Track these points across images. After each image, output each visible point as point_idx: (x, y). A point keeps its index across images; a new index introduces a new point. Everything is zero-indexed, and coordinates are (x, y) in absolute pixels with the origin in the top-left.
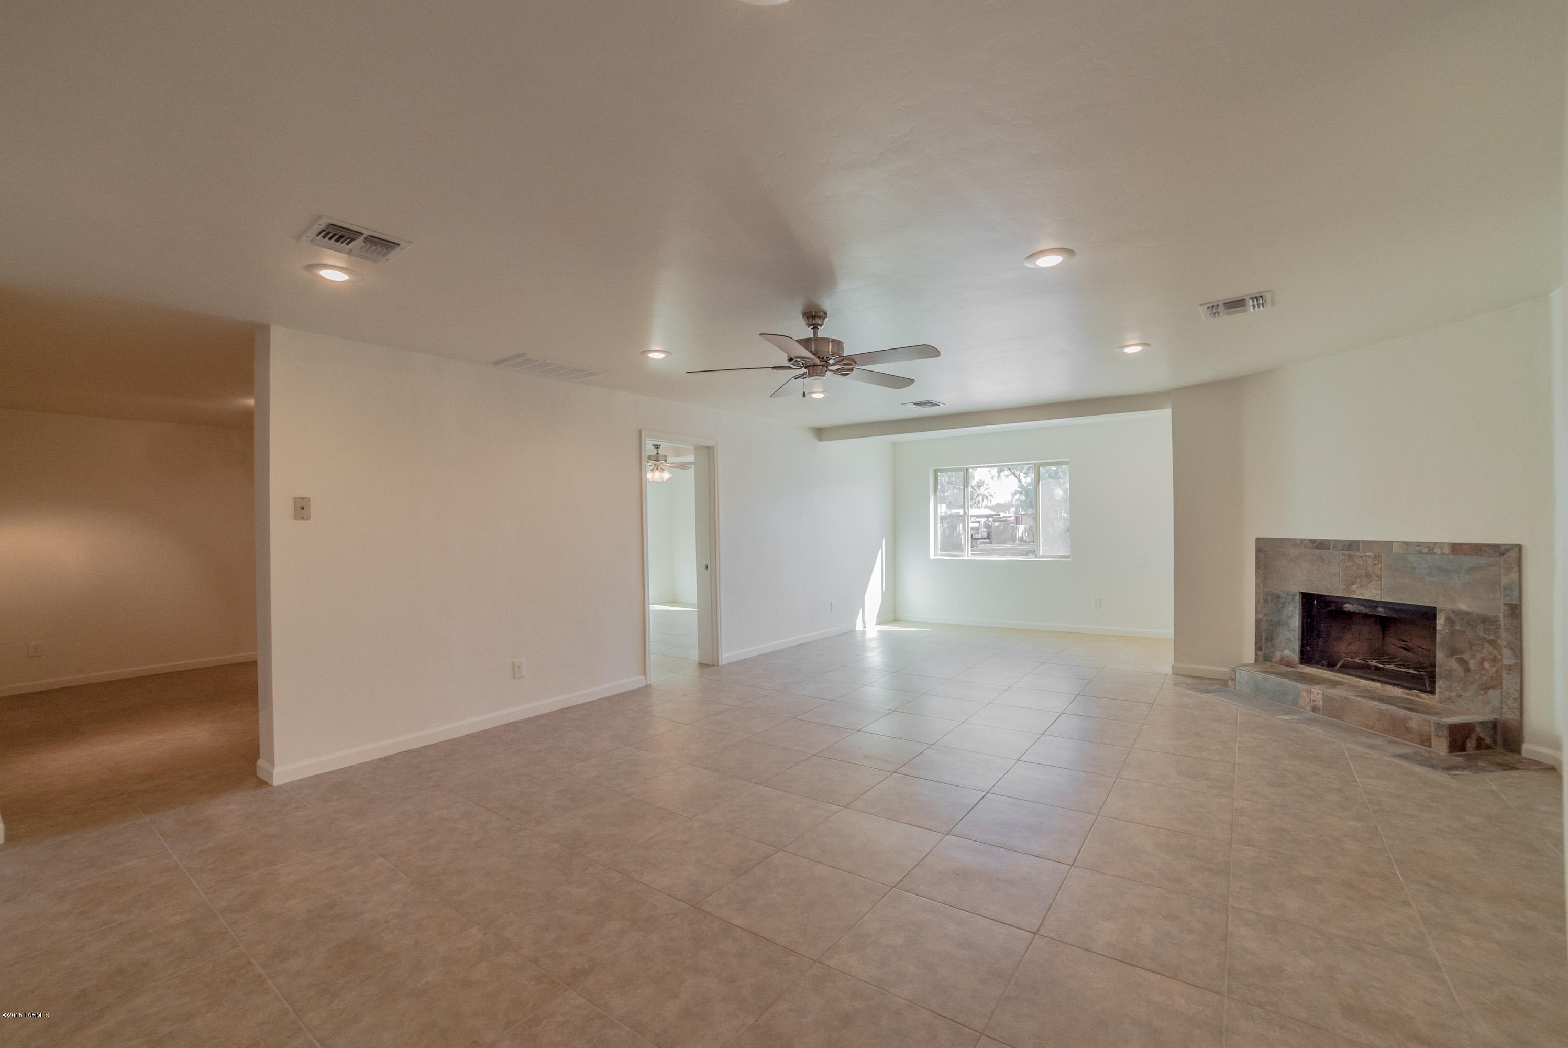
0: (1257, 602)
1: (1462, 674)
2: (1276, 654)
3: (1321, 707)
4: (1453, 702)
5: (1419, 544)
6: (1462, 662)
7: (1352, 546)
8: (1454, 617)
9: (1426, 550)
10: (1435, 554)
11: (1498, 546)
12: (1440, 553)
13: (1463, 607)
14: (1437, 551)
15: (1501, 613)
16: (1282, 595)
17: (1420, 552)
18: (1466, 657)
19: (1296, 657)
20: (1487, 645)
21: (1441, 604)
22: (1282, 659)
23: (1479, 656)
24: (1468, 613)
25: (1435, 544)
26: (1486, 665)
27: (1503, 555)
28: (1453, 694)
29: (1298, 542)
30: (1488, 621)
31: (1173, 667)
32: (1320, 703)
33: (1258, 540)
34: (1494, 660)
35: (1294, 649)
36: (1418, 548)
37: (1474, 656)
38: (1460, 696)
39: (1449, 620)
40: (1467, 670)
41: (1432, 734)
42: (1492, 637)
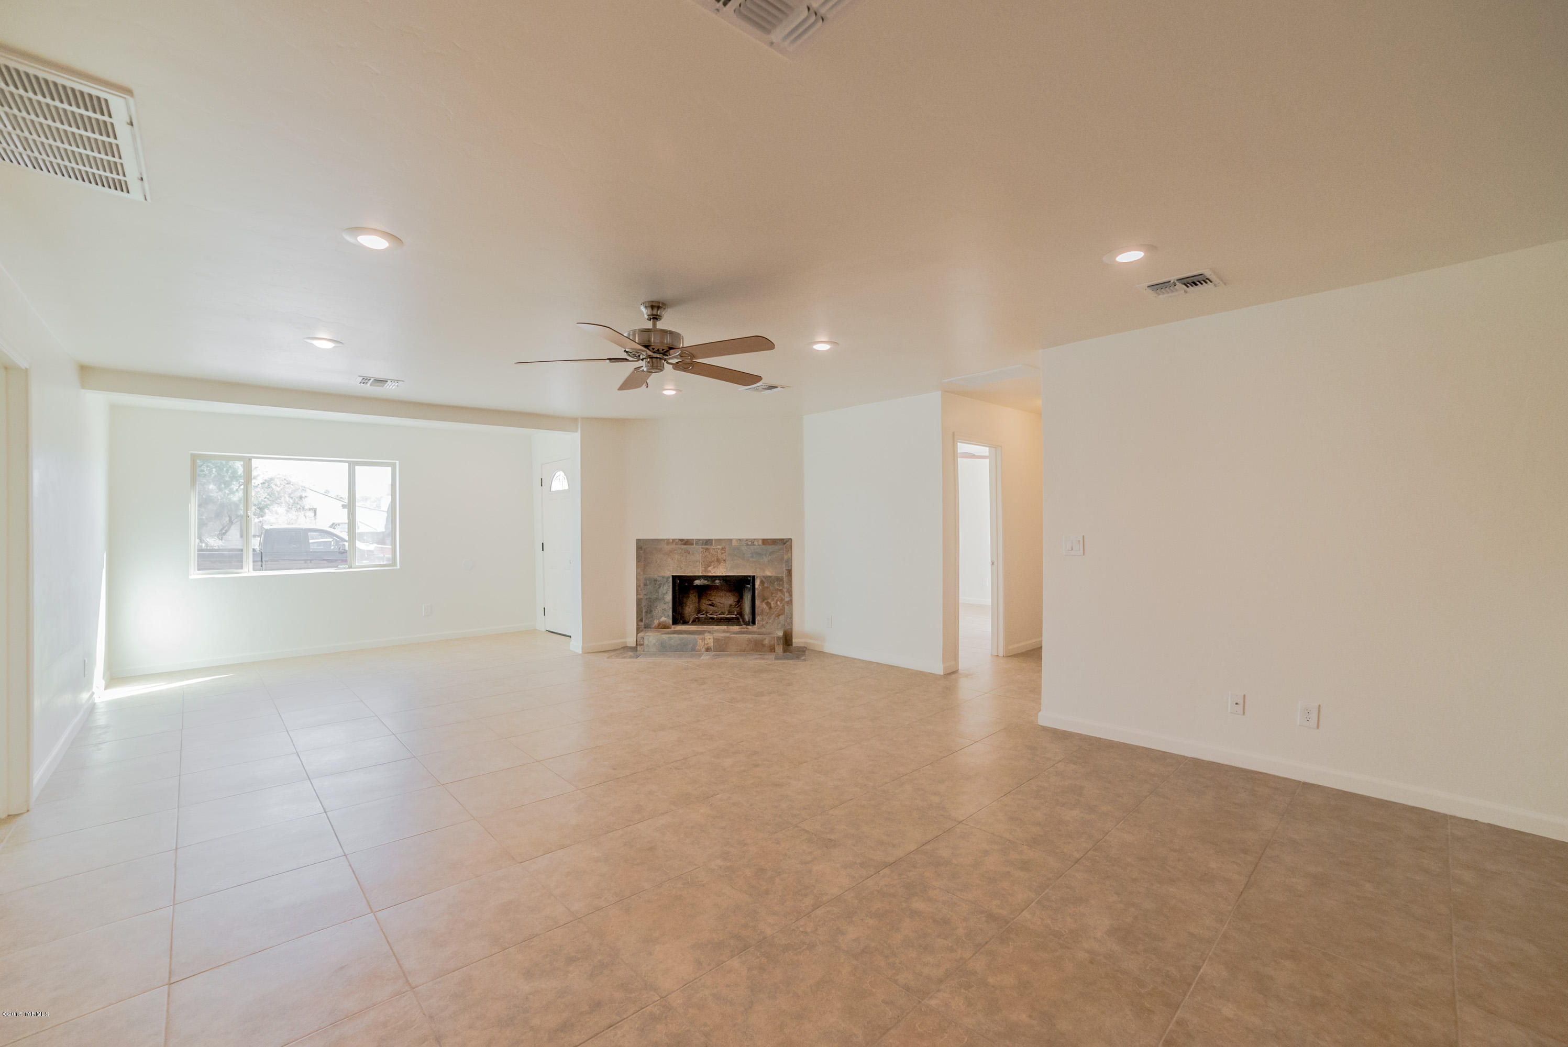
0: (638, 586)
1: (768, 611)
2: (655, 621)
3: (712, 648)
4: (764, 627)
5: (747, 540)
6: (768, 604)
7: (708, 542)
8: (764, 580)
9: (750, 543)
10: (755, 545)
11: (783, 539)
12: (757, 544)
13: (768, 573)
14: (756, 543)
15: (785, 575)
16: (659, 579)
17: (747, 545)
18: (770, 601)
19: (671, 622)
20: (779, 593)
21: (757, 574)
22: (659, 624)
23: (775, 599)
24: (770, 577)
25: (755, 539)
26: (779, 603)
27: (785, 544)
28: (764, 623)
29: (671, 541)
30: (779, 579)
31: (583, 648)
32: (711, 645)
33: (638, 541)
34: (782, 600)
35: (668, 615)
36: (746, 542)
37: (773, 600)
38: (767, 623)
39: (762, 582)
40: (770, 608)
41: (776, 644)
42: (781, 588)
